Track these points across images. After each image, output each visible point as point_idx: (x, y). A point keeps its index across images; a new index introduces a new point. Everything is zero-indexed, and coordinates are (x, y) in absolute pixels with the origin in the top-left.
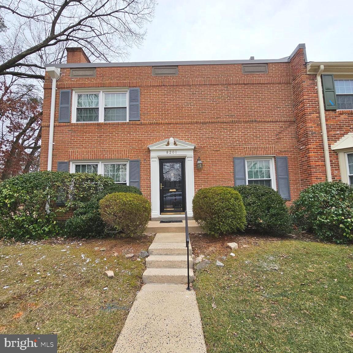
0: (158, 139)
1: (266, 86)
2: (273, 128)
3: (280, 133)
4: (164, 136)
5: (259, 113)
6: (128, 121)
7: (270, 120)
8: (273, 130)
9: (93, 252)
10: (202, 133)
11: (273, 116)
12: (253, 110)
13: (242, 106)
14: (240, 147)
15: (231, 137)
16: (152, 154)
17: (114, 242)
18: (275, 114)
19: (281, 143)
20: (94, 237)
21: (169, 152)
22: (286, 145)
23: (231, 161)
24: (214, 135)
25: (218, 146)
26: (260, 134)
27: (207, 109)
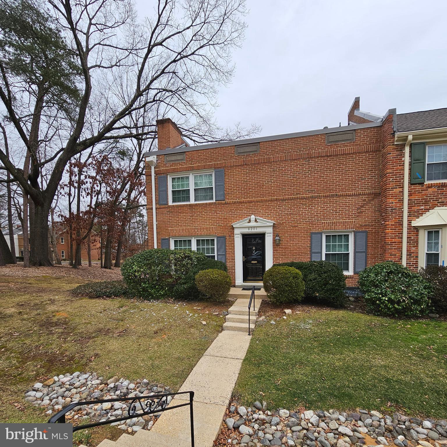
0: (241, 217)
1: (351, 157)
2: (354, 202)
3: (362, 206)
4: (246, 214)
5: (341, 186)
6: (214, 201)
7: (353, 193)
8: (355, 204)
9: (193, 310)
10: (281, 210)
11: (356, 189)
12: (334, 183)
13: (323, 180)
14: (318, 223)
15: (310, 212)
16: (236, 231)
17: (206, 304)
18: (359, 187)
19: (362, 217)
20: (192, 300)
21: (250, 229)
22: (368, 219)
23: (308, 236)
24: (293, 211)
25: (296, 222)
26: (340, 209)
27: (287, 185)
